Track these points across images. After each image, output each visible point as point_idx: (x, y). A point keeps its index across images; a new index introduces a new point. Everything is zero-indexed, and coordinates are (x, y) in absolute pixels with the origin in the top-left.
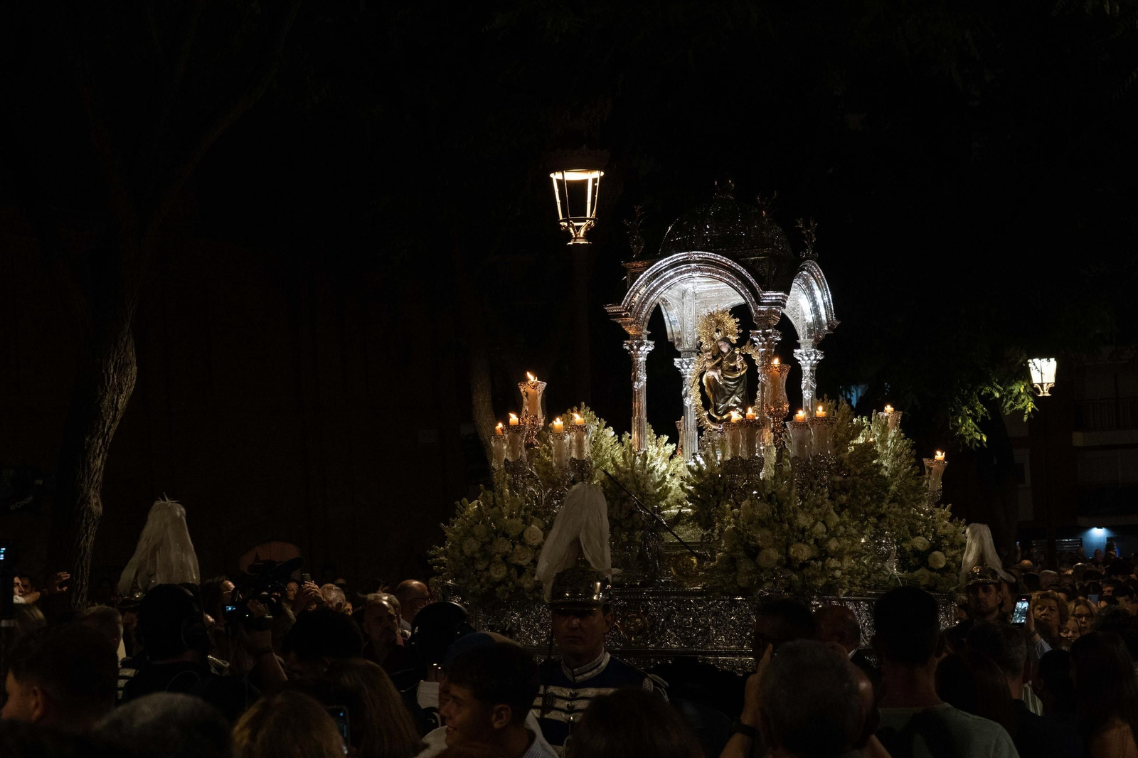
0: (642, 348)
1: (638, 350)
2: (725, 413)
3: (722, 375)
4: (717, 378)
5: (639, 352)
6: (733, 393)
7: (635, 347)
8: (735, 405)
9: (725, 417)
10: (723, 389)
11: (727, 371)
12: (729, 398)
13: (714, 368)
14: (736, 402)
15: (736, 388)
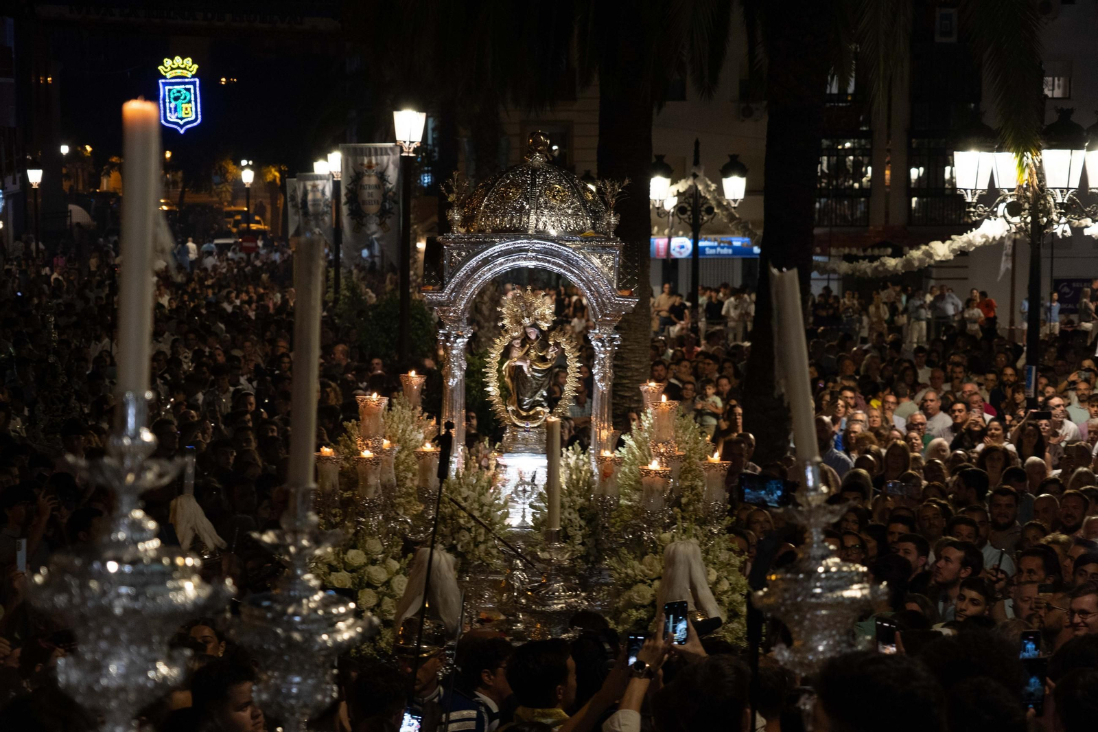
0: (458, 341)
1: (455, 342)
2: (532, 408)
3: (531, 366)
4: (525, 369)
5: (455, 345)
6: (540, 387)
7: (452, 339)
8: (541, 399)
9: (531, 413)
10: (530, 382)
11: (535, 360)
12: (536, 392)
13: (523, 359)
14: (542, 396)
15: (544, 381)
